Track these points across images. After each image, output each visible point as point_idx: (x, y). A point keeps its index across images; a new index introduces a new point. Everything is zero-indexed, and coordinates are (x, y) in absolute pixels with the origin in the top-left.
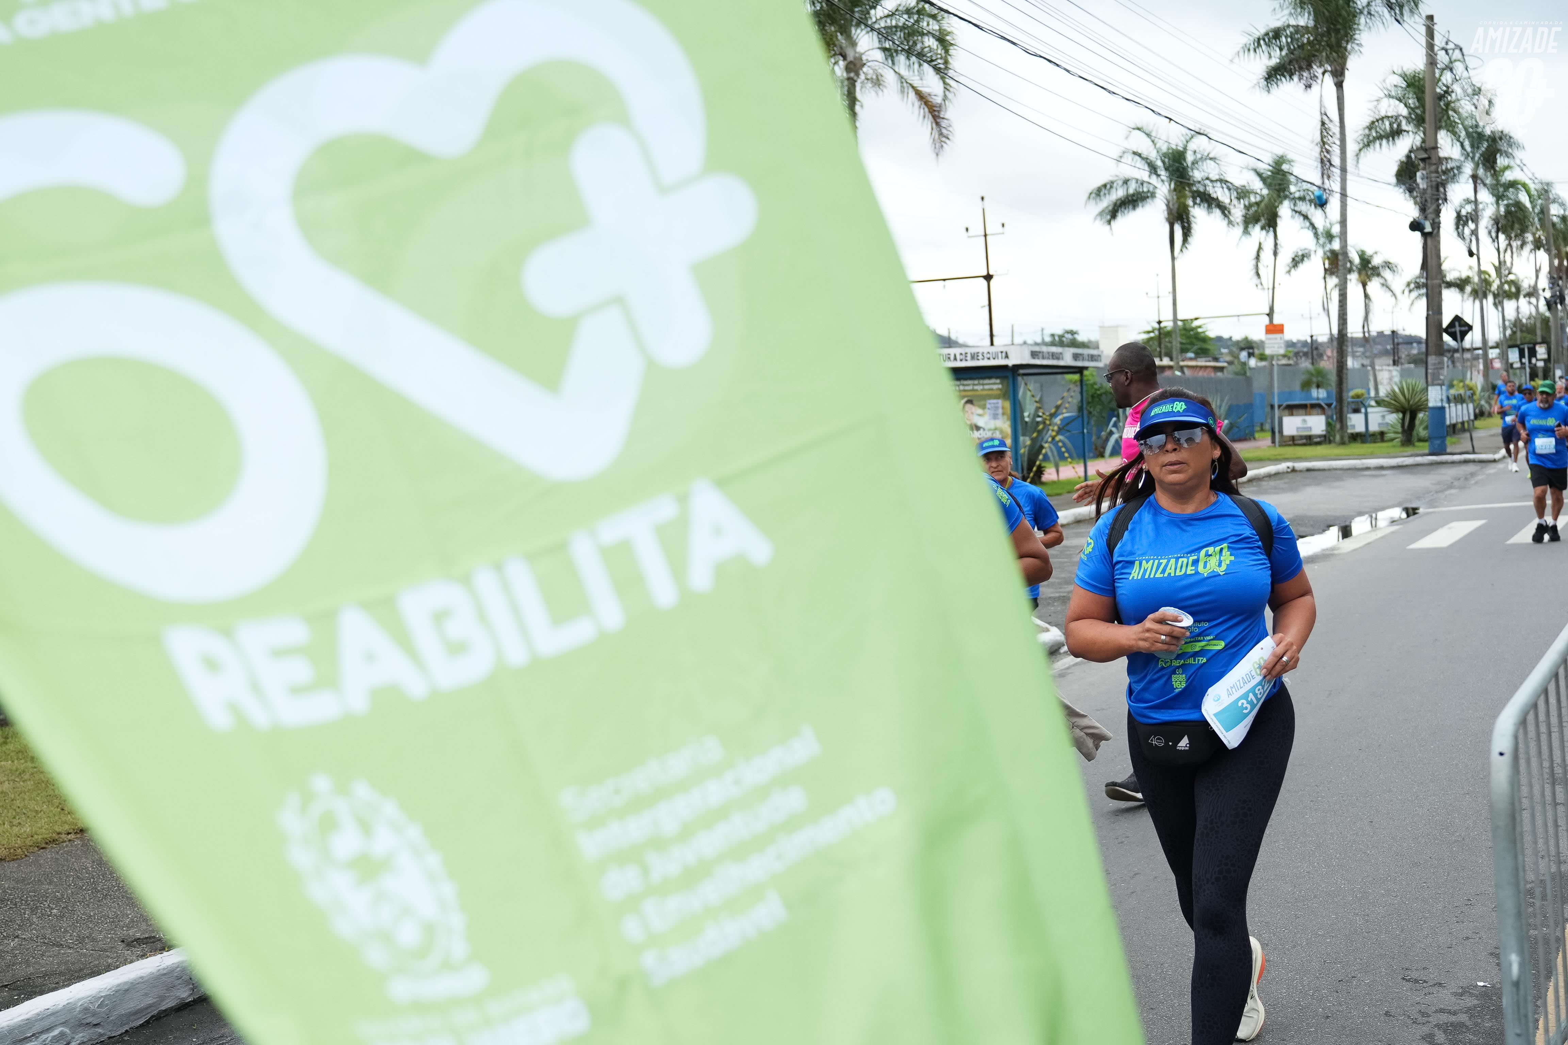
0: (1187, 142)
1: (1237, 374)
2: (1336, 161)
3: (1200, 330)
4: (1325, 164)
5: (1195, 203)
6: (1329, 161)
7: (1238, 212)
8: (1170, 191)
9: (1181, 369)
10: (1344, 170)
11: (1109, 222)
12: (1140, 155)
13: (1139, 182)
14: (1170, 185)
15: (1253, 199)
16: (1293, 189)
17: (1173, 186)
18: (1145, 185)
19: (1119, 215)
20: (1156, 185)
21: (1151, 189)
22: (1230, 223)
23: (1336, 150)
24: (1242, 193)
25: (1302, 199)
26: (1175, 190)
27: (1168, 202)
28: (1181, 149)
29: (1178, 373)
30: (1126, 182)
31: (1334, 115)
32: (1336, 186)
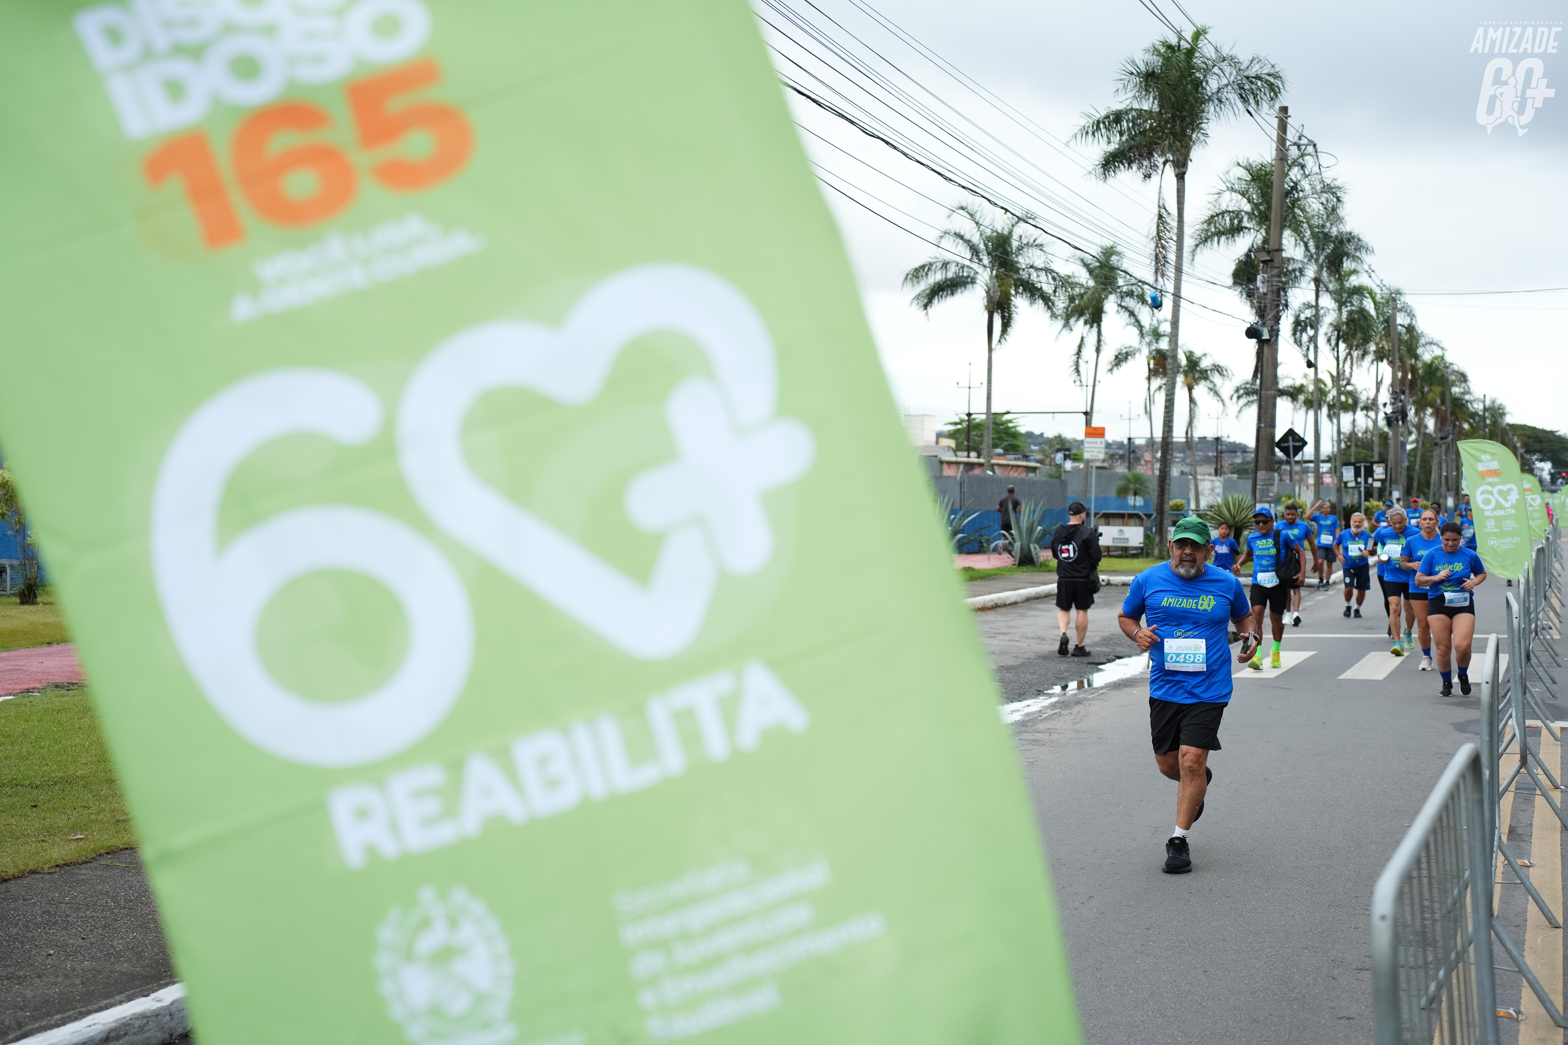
0: (1013, 226)
1: (1051, 476)
2: (1172, 257)
3: (1010, 425)
4: (1160, 261)
5: (1017, 293)
6: (1164, 257)
7: (1061, 303)
8: (991, 277)
9: (992, 467)
10: (1179, 270)
11: (925, 307)
12: (961, 237)
13: (959, 265)
14: (992, 272)
15: (1077, 290)
16: (1121, 282)
17: (994, 272)
18: (965, 269)
19: (936, 299)
20: (978, 270)
21: (972, 275)
22: (1054, 316)
23: (1172, 246)
24: (1065, 282)
25: (1130, 294)
26: (997, 276)
27: (989, 290)
28: (1006, 232)
29: (990, 473)
30: (945, 265)
31: (1173, 208)
32: (1170, 287)
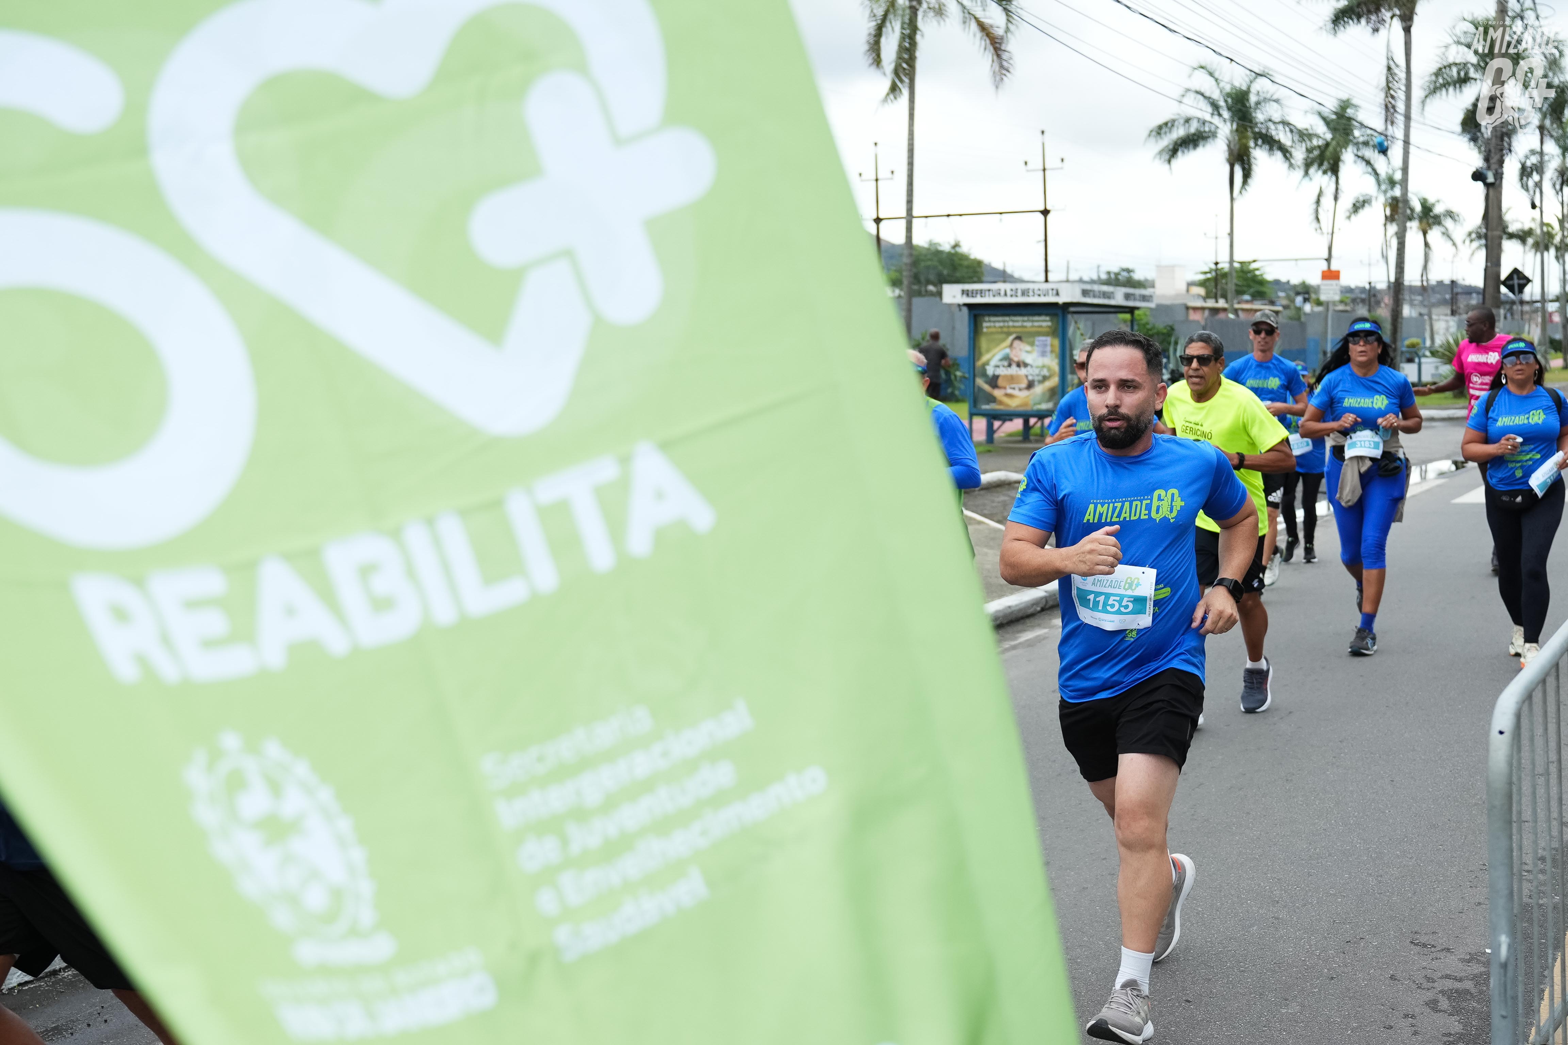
0: (1250, 84)
1: (1291, 318)
2: (1401, 107)
3: (1257, 273)
4: (1389, 110)
5: (1256, 145)
6: (1394, 107)
7: (1299, 155)
8: (1231, 131)
9: (1236, 312)
10: (1408, 117)
11: (1169, 161)
12: (1202, 95)
13: (1201, 121)
14: (1232, 126)
15: (1315, 142)
16: (1357, 133)
17: (1235, 126)
18: (1207, 124)
19: (1180, 153)
20: (1218, 125)
21: (1213, 129)
22: (1291, 165)
23: (1401, 95)
24: (1304, 135)
25: (1366, 144)
26: (1237, 130)
27: (1230, 142)
28: (1245, 90)
29: (1231, 316)
30: (1188, 121)
31: (1401, 60)
32: (1398, 132)
